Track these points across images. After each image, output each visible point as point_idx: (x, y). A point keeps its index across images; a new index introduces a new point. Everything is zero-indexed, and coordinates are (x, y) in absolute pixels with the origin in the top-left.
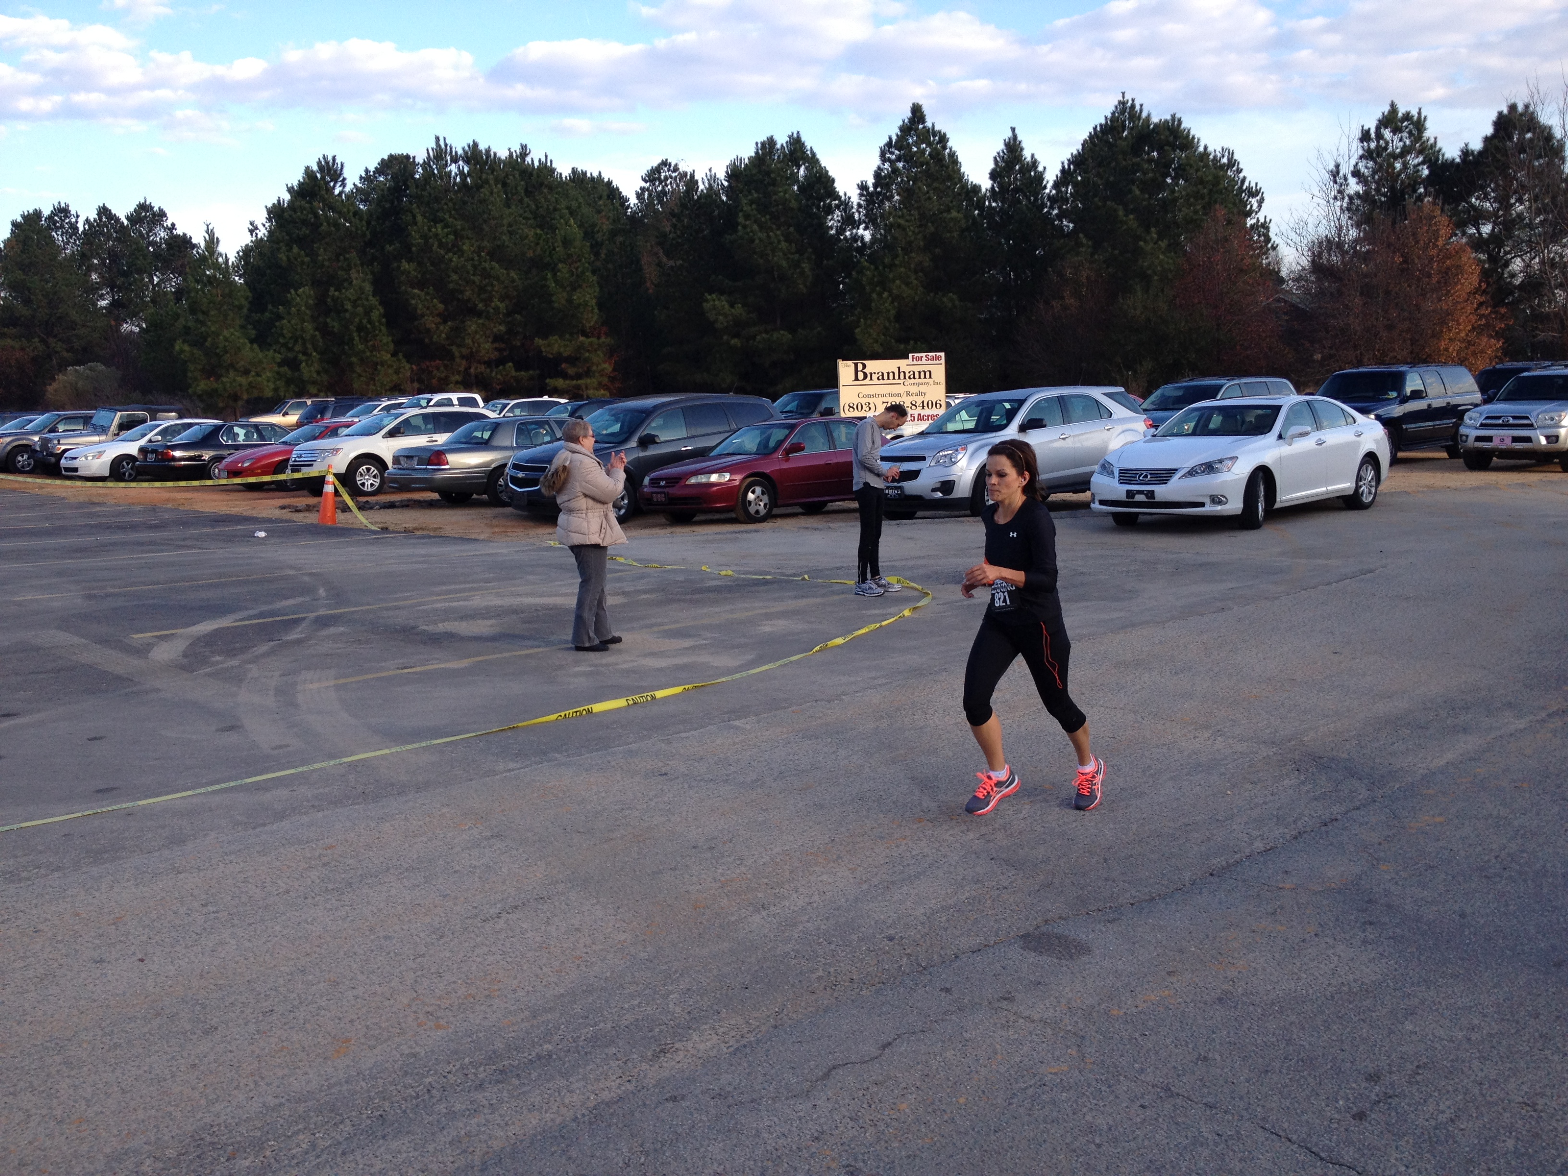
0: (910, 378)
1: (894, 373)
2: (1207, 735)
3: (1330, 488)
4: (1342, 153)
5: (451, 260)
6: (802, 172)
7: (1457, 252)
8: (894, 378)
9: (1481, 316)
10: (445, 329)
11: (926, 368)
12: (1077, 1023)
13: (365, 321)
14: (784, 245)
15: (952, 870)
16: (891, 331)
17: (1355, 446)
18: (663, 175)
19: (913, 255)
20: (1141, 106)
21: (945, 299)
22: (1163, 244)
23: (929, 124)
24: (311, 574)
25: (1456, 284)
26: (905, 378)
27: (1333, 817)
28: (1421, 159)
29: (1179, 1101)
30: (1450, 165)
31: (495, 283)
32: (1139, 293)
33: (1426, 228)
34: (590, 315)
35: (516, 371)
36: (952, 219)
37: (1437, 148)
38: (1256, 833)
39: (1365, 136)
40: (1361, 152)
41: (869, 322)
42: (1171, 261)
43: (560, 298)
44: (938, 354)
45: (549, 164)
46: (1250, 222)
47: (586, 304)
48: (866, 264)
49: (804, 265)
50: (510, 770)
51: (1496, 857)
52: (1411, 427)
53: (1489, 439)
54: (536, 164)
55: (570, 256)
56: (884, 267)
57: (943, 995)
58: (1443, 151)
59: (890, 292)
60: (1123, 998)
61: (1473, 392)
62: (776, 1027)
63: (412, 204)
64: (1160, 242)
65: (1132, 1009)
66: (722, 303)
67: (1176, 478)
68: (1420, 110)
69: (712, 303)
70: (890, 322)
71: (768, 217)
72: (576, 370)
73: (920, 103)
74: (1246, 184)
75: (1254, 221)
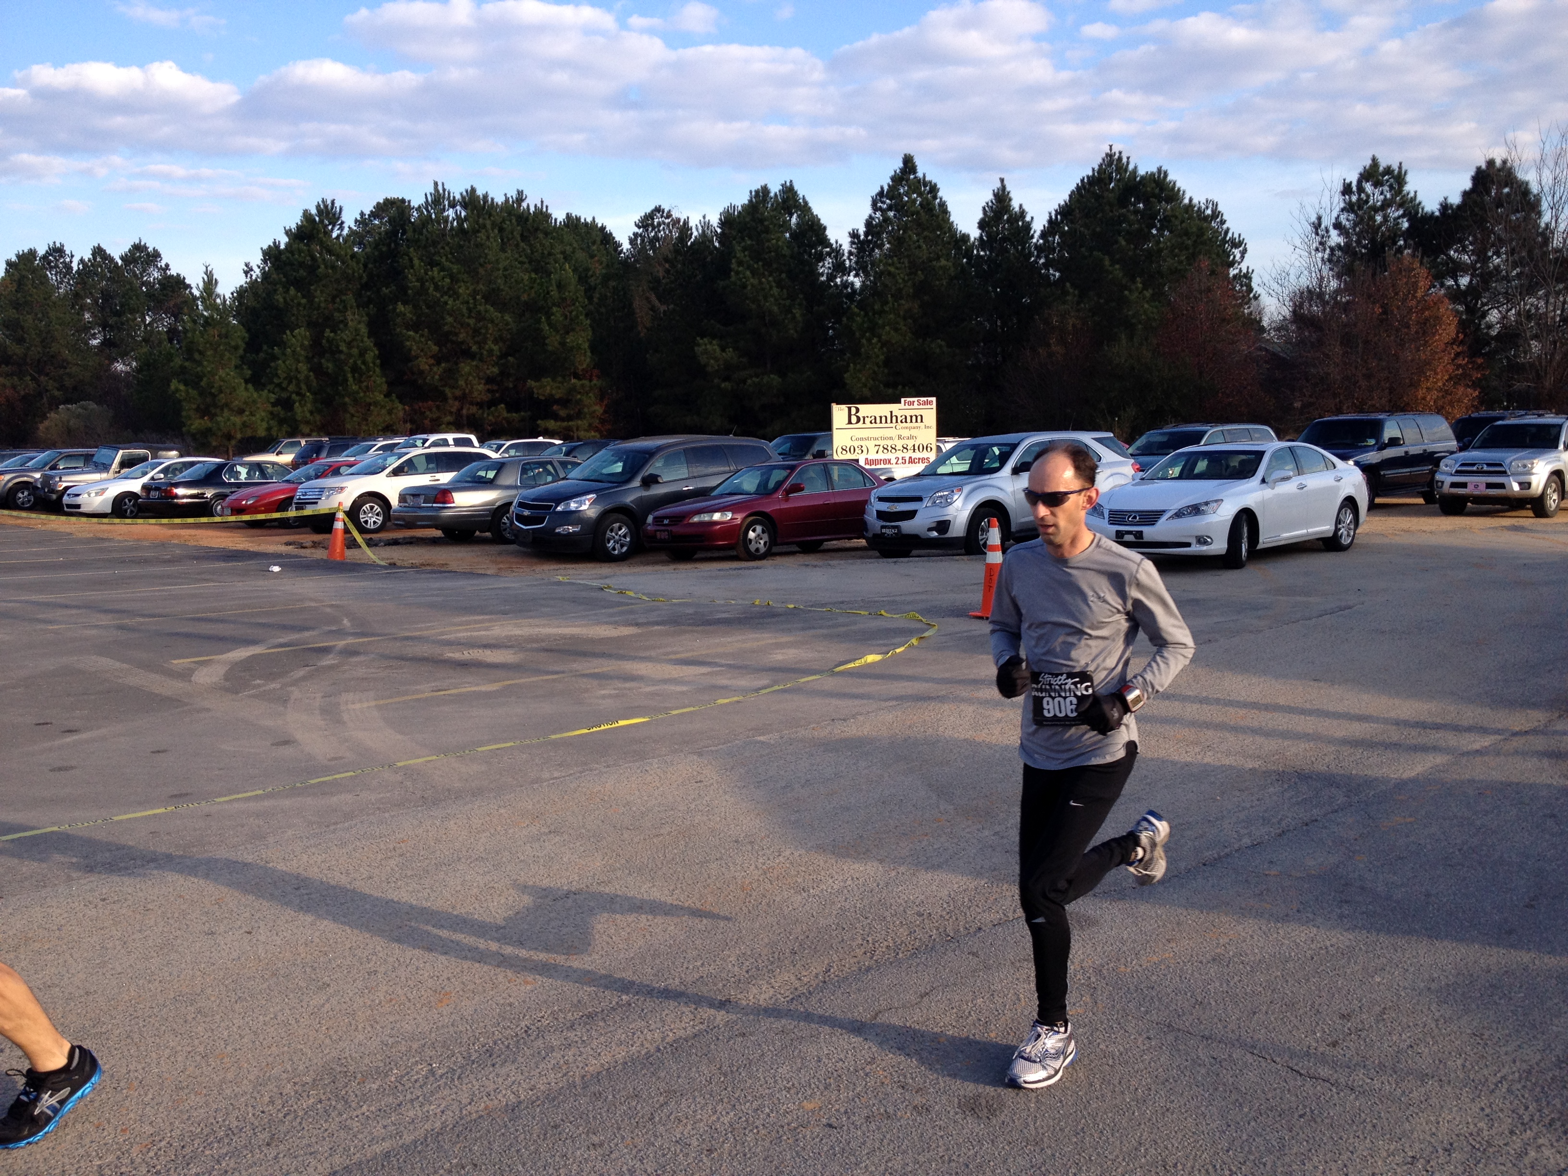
0: (901, 422)
1: (886, 417)
3: (1310, 530)
5: (446, 303)
6: (794, 220)
7: (1435, 304)
8: (886, 422)
9: (1459, 366)
10: (438, 370)
11: (918, 413)
12: (1089, 978)
13: (359, 362)
14: (775, 291)
15: (971, 860)
16: (880, 376)
17: (1333, 490)
18: (656, 221)
19: (903, 302)
20: (1128, 158)
21: (933, 346)
22: (1148, 294)
23: (920, 174)
24: (332, 606)
25: (1434, 334)
26: (897, 422)
27: (1313, 818)
28: (1401, 212)
29: (1180, 1034)
30: (1429, 218)
31: (490, 325)
32: (1124, 342)
33: (1405, 280)
34: (583, 358)
35: (508, 412)
36: (941, 267)
37: (1417, 201)
38: (1244, 831)
39: (1347, 189)
40: (1342, 205)
41: (858, 367)
42: (1155, 310)
43: (553, 341)
44: (930, 399)
45: (544, 209)
46: (1233, 272)
47: (579, 347)
48: (856, 310)
49: (794, 311)
50: (556, 778)
51: (1460, 850)
52: (1387, 473)
53: (1464, 485)
54: (532, 209)
55: (564, 299)
56: (874, 315)
57: (971, 957)
58: (1423, 204)
59: (879, 337)
60: (1129, 960)
61: (1447, 439)
62: (825, 982)
63: (409, 247)
64: (1145, 292)
65: (1137, 967)
66: (714, 347)
67: (1164, 519)
68: (1401, 164)
69: (704, 347)
70: (879, 367)
71: (760, 263)
72: (567, 412)
73: (912, 154)
74: (1230, 235)
75: (1236, 271)
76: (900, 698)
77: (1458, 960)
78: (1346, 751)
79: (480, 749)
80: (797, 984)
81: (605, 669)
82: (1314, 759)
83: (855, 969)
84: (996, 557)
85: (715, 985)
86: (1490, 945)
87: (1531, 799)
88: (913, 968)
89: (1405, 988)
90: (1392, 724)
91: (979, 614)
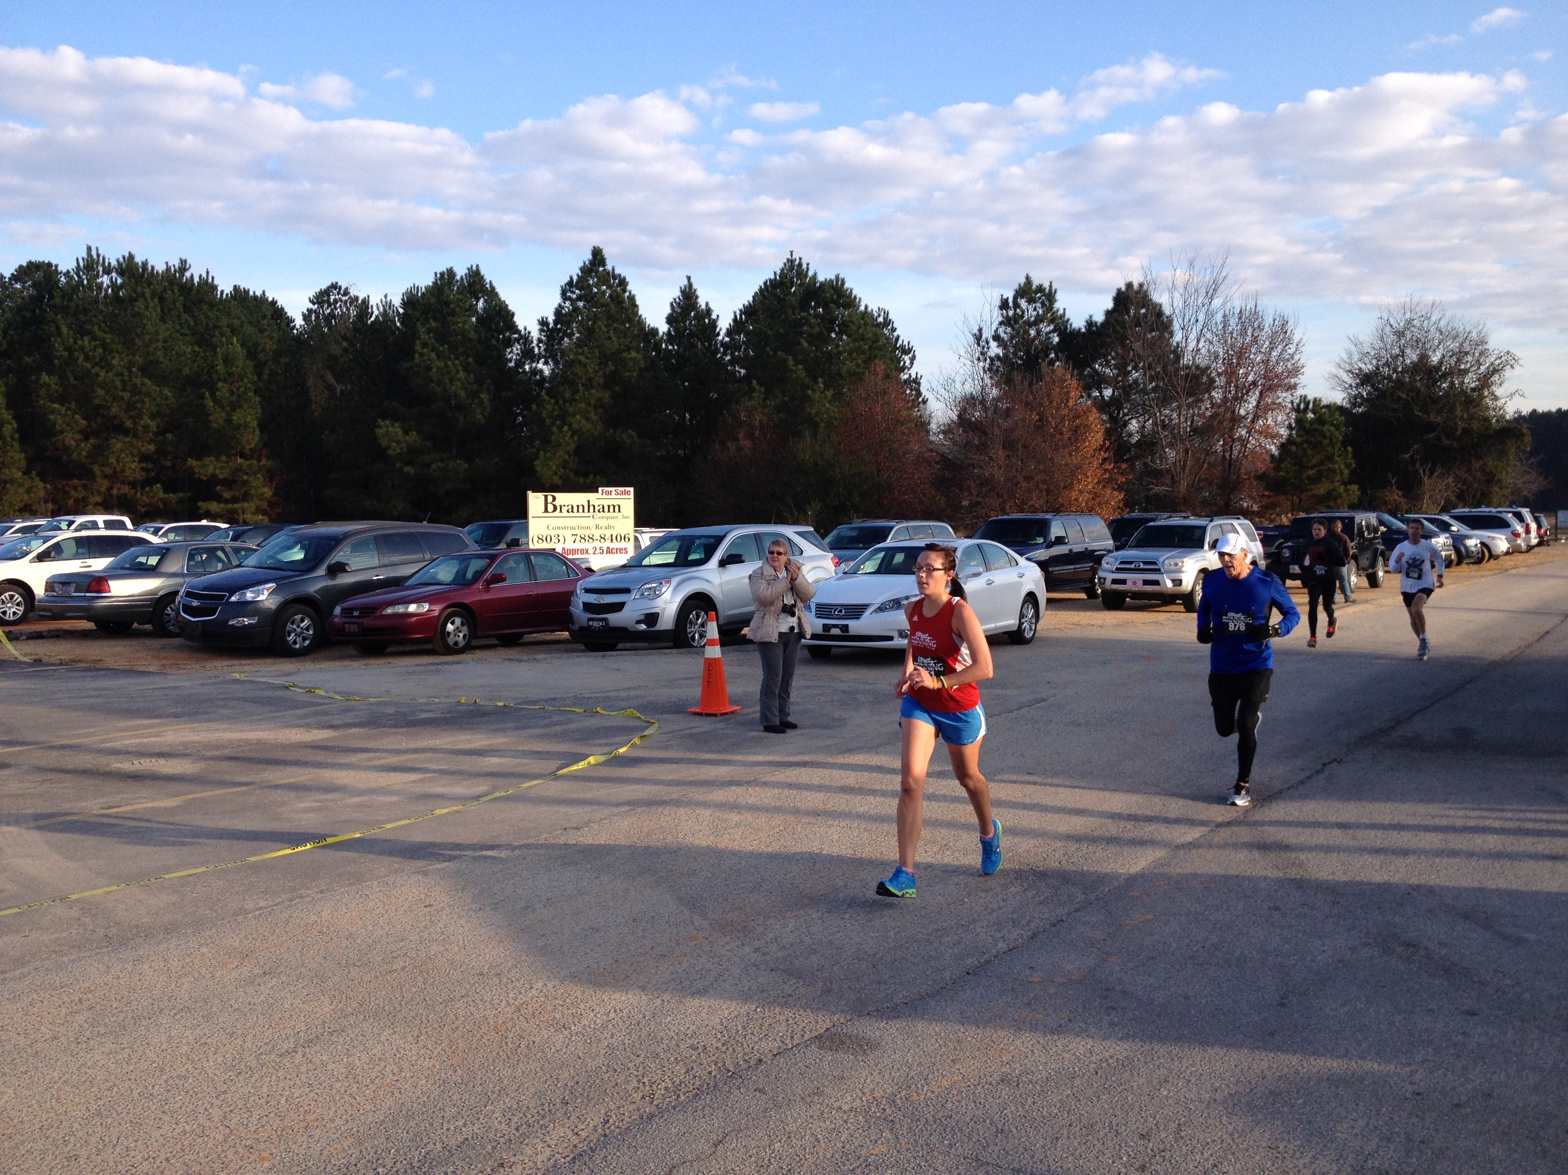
0: (599, 511)
1: (583, 506)
2: (935, 850)
3: (998, 624)
4: (985, 319)
5: (97, 375)
6: (481, 304)
7: (1084, 412)
8: (583, 511)
9: (1106, 471)
10: (86, 446)
11: (615, 502)
12: (884, 1110)
14: (462, 375)
15: (737, 982)
16: (571, 464)
17: (1018, 586)
18: (332, 298)
19: (593, 391)
20: (808, 264)
21: (624, 436)
22: (829, 393)
23: (609, 267)
25: (1084, 441)
26: (594, 511)
27: (1059, 918)
28: (1052, 327)
29: (990, 1168)
30: (1077, 333)
31: (146, 400)
32: (808, 438)
33: (1058, 390)
34: (251, 437)
35: (165, 492)
36: (630, 359)
37: (1066, 319)
38: (998, 935)
39: (1004, 305)
40: (1000, 319)
41: (549, 454)
42: (836, 410)
43: (218, 418)
44: (627, 489)
45: (210, 280)
46: (904, 377)
47: (246, 425)
48: (546, 397)
49: (482, 396)
50: (262, 908)
51: (1203, 948)
52: (1059, 569)
53: (1123, 582)
54: (196, 279)
55: (231, 375)
56: (565, 401)
57: (758, 1094)
58: (1071, 321)
59: (570, 425)
60: (919, 1086)
61: (1107, 539)
62: (605, 1136)
63: (56, 314)
64: (826, 392)
65: (929, 1094)
66: (396, 430)
67: (867, 613)
68: (1051, 283)
69: (385, 429)
70: (569, 455)
71: (446, 346)
72: (232, 493)
73: (601, 247)
74: (900, 342)
75: (906, 377)
76: (633, 804)
77: (1233, 1067)
78: (1073, 847)
79: (166, 876)
80: (575, 1140)
81: (301, 779)
82: (1045, 855)
83: (636, 1117)
84: (714, 652)
85: (484, 1148)
86: (1258, 1048)
87: (1253, 892)
88: (699, 1112)
89: (1192, 1101)
90: (1108, 818)
91: (698, 710)
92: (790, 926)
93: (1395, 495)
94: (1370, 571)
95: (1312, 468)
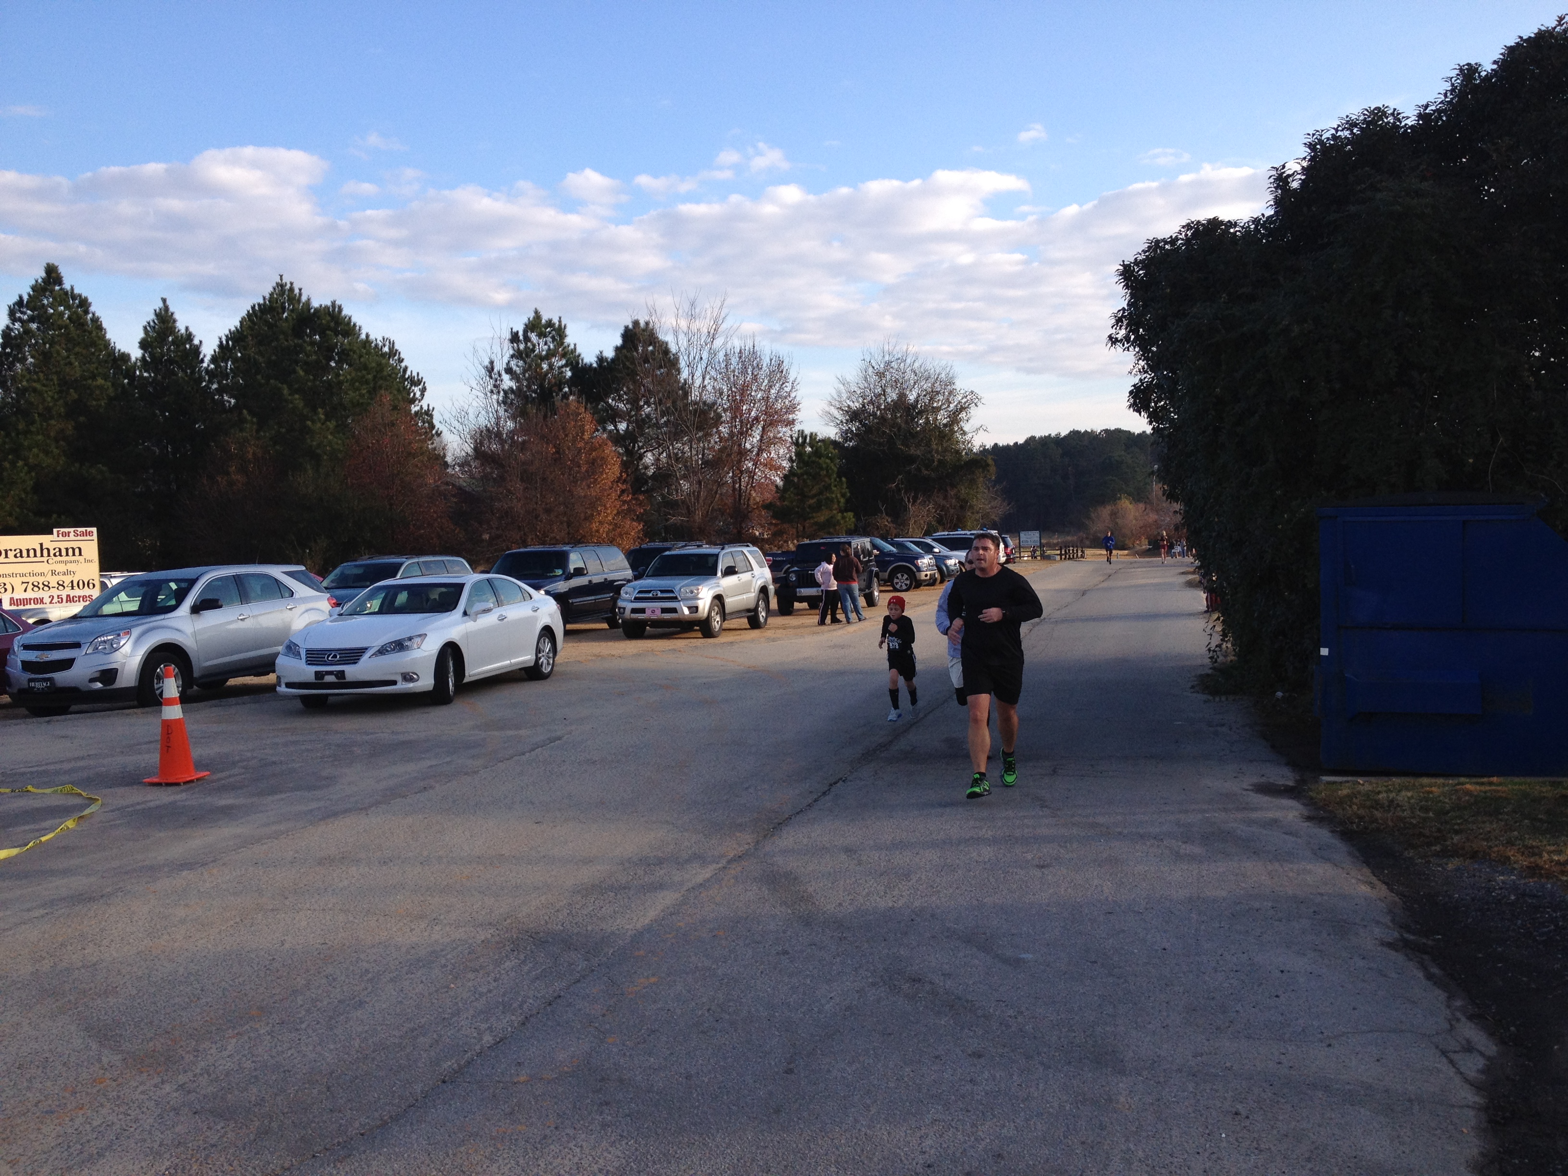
0: (55, 555)
1: (35, 550)
2: (423, 926)
3: (510, 662)
4: (495, 352)
7: (600, 445)
8: (35, 556)
9: (624, 502)
11: (75, 545)
15: (146, 1136)
16: (29, 503)
17: (532, 620)
19: (53, 422)
20: (300, 289)
21: (93, 471)
22: (332, 424)
23: (67, 286)
25: (602, 473)
26: (49, 555)
28: (564, 362)
30: (588, 368)
32: (310, 472)
33: (573, 424)
36: (98, 387)
37: (577, 354)
38: (484, 1026)
39: (514, 338)
40: (511, 352)
42: (340, 442)
44: (89, 529)
46: (414, 409)
51: (708, 1010)
52: (576, 601)
53: (643, 611)
56: (18, 434)
58: (582, 356)
59: (26, 460)
61: (625, 569)
64: (328, 423)
67: (366, 657)
68: (560, 318)
70: (26, 493)
73: (56, 264)
74: (408, 373)
75: (417, 408)
82: (547, 918)
84: (174, 712)
86: (762, 1132)
87: (762, 935)
90: (618, 864)
91: (156, 780)
92: (229, 1048)
93: (885, 521)
94: (867, 591)
95: (813, 497)
